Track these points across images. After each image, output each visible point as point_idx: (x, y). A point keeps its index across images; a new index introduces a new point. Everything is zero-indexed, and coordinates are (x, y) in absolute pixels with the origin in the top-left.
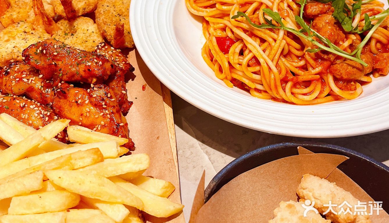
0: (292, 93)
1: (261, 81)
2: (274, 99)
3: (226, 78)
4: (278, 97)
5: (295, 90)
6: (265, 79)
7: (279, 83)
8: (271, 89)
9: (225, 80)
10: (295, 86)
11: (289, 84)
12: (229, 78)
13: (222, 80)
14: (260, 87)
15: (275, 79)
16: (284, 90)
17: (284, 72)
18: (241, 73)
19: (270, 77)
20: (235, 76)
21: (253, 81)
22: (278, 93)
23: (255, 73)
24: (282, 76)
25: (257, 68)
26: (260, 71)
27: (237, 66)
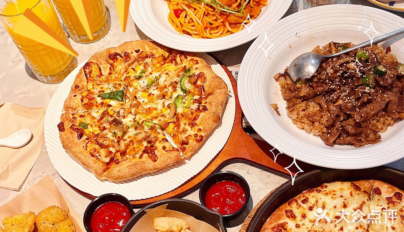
0: (210, 34)
1: (195, 30)
2: (203, 37)
3: (180, 30)
4: (204, 36)
5: (211, 32)
6: (197, 28)
7: (203, 30)
8: (200, 33)
9: (180, 31)
10: (211, 30)
11: (208, 29)
12: (182, 30)
13: (179, 31)
14: (196, 33)
15: (201, 28)
16: (206, 32)
17: (205, 24)
18: (186, 27)
19: (199, 27)
20: (184, 29)
21: (192, 30)
22: (203, 34)
23: (193, 26)
24: (205, 26)
25: (193, 24)
26: (194, 25)
27: (184, 24)
